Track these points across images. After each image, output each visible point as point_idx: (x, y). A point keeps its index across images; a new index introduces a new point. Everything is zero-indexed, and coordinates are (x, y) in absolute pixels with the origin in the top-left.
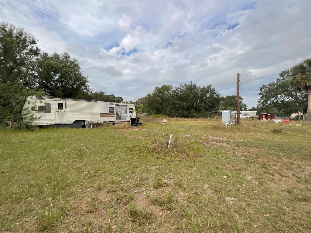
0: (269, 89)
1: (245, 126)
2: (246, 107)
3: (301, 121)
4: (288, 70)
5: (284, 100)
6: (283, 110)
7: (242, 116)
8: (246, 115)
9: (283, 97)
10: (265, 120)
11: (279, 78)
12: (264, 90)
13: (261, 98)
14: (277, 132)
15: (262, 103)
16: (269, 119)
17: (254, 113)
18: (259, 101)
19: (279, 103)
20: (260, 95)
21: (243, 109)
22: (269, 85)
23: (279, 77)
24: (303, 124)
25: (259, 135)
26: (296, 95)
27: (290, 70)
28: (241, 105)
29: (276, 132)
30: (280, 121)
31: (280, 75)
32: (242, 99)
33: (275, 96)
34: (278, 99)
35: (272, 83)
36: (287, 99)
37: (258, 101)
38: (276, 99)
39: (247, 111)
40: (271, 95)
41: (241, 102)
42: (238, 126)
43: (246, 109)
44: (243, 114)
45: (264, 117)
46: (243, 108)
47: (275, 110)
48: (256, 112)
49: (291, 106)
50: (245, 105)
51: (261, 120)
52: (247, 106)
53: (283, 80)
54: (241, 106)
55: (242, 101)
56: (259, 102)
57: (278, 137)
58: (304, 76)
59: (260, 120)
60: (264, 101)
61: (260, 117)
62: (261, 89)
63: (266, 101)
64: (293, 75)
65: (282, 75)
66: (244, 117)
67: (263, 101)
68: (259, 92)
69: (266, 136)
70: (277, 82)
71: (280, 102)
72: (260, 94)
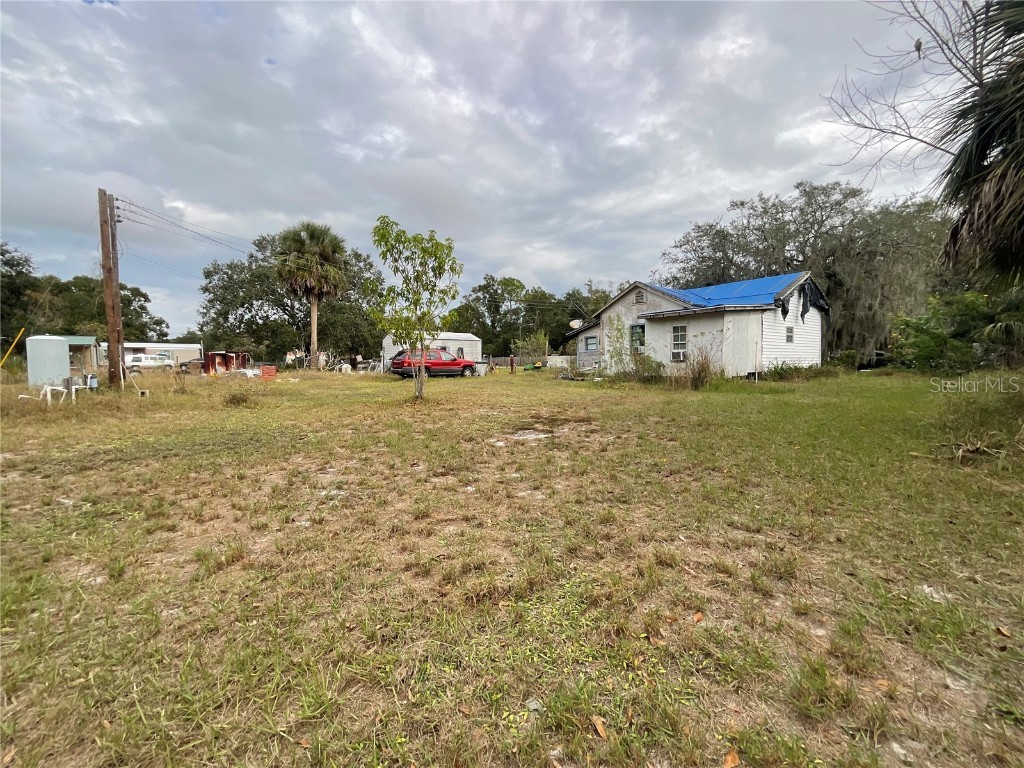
0: (230, 278)
1: (143, 393)
2: (166, 330)
3: (301, 372)
4: (274, 238)
5: (267, 317)
6: (266, 342)
7: (146, 359)
8: (163, 355)
9: (266, 308)
10: (221, 370)
11: (254, 253)
12: (216, 277)
13: (209, 301)
14: (238, 402)
15: (213, 319)
16: (233, 369)
17: (194, 351)
18: (205, 311)
19: (257, 324)
20: (207, 294)
21: (155, 334)
22: (230, 267)
23: (253, 250)
24: (303, 379)
25: (185, 419)
26: (293, 307)
27: (277, 237)
28: (145, 319)
29: (236, 401)
30: (257, 371)
31: (254, 243)
32: (147, 299)
33: (246, 302)
34: (254, 312)
35: (236, 261)
36: (275, 315)
37: (202, 310)
38: (250, 312)
39: (167, 341)
40: (236, 296)
41: (143, 308)
42: (110, 395)
43: (166, 335)
44: (152, 352)
45: (220, 364)
46: (151, 334)
47: (249, 343)
48: (198, 346)
49: (281, 333)
50: (159, 322)
51: (212, 372)
52: (168, 327)
53: (263, 260)
54: (145, 325)
55: (147, 305)
56: (205, 314)
57: (238, 415)
58: (302, 261)
59: (207, 370)
60: (219, 314)
61: (207, 364)
62: (208, 275)
63: (224, 315)
64: (282, 254)
65: (261, 244)
66: (152, 363)
67: (215, 313)
68: (204, 282)
69: (205, 416)
70: (250, 264)
71: (260, 322)
72: (205, 290)
